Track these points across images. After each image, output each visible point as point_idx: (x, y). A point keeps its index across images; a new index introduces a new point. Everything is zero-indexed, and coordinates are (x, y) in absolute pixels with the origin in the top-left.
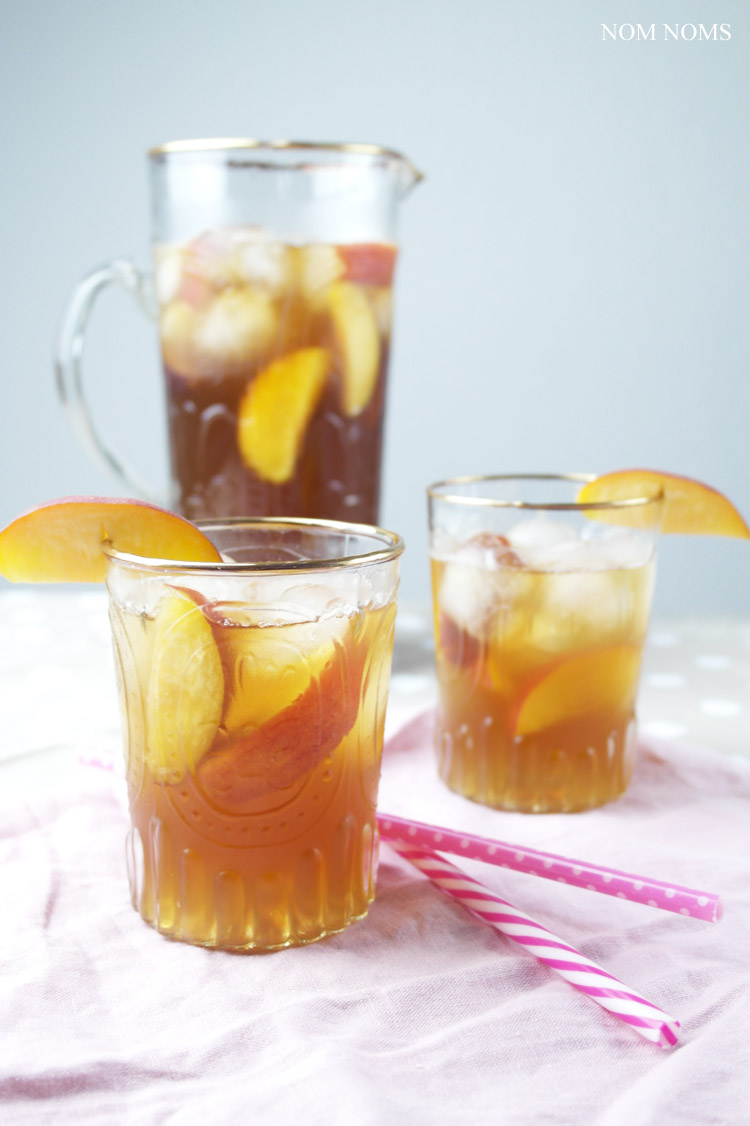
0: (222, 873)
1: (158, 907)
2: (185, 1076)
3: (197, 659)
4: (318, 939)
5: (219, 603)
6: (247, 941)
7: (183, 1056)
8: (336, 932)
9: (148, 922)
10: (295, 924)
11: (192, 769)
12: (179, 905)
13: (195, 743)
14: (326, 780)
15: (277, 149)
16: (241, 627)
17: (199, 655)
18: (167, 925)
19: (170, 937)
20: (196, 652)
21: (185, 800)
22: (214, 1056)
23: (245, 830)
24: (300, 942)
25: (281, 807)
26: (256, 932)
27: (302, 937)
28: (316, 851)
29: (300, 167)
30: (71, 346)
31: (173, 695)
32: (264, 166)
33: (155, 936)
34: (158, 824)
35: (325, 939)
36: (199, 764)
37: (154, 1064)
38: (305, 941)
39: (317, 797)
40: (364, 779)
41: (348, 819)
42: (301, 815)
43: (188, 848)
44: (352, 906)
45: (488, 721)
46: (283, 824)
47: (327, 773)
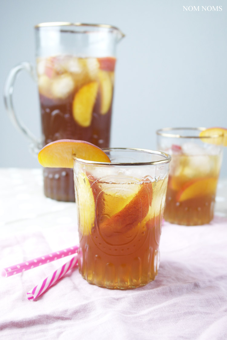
0: (108, 264)
4: (138, 286)
6: (115, 286)
10: (131, 281)
12: (94, 273)
14: (143, 235)
15: (77, 26)
18: (90, 279)
19: (91, 283)
21: (97, 239)
25: (127, 243)
28: (139, 258)
29: (85, 32)
30: (8, 90)
32: (72, 32)
34: (88, 246)
38: (134, 287)
39: (140, 240)
40: (155, 235)
41: (150, 248)
42: (134, 246)
43: (97, 255)
44: (150, 276)
45: (170, 198)
46: (128, 249)
47: (143, 233)
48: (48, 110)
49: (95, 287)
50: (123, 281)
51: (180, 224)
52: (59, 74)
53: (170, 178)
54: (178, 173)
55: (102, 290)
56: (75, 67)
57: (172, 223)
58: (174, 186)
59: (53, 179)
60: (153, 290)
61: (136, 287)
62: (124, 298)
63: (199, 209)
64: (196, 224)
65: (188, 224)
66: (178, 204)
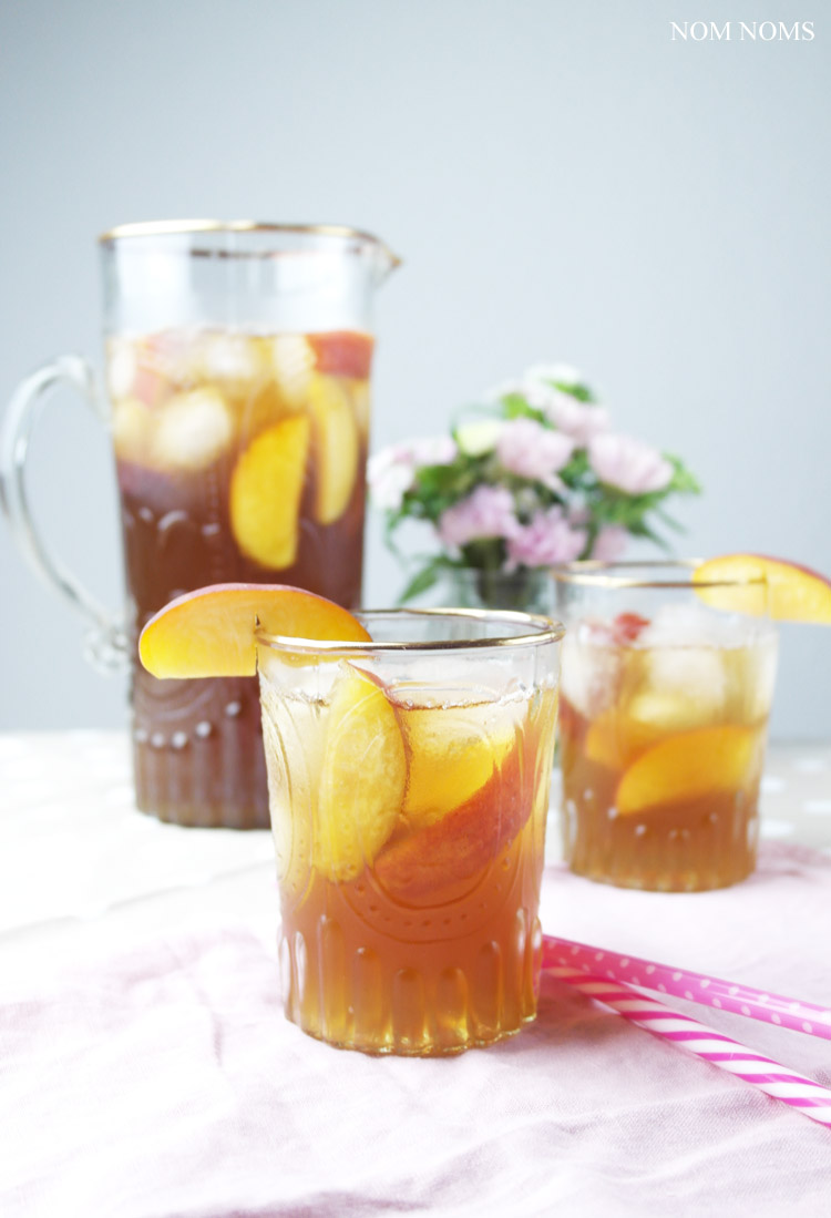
0: (400, 972)
2: (413, 1206)
3: (375, 744)
4: (495, 1040)
7: (408, 1183)
8: (510, 1033)
11: (371, 863)
13: (373, 834)
14: (504, 869)
15: (239, 231)
16: (425, 708)
17: (380, 740)
20: (377, 737)
21: (361, 894)
22: (442, 1184)
23: (426, 923)
24: (477, 1042)
25: (461, 899)
27: (479, 1038)
28: (494, 943)
29: (268, 255)
30: (12, 450)
31: (349, 784)
35: (502, 1039)
36: (378, 856)
37: (378, 1193)
43: (360, 946)
45: (588, 795)
46: (464, 917)
47: (505, 863)
48: (146, 515)
52: (180, 389)
59: (167, 749)
66: (612, 814)
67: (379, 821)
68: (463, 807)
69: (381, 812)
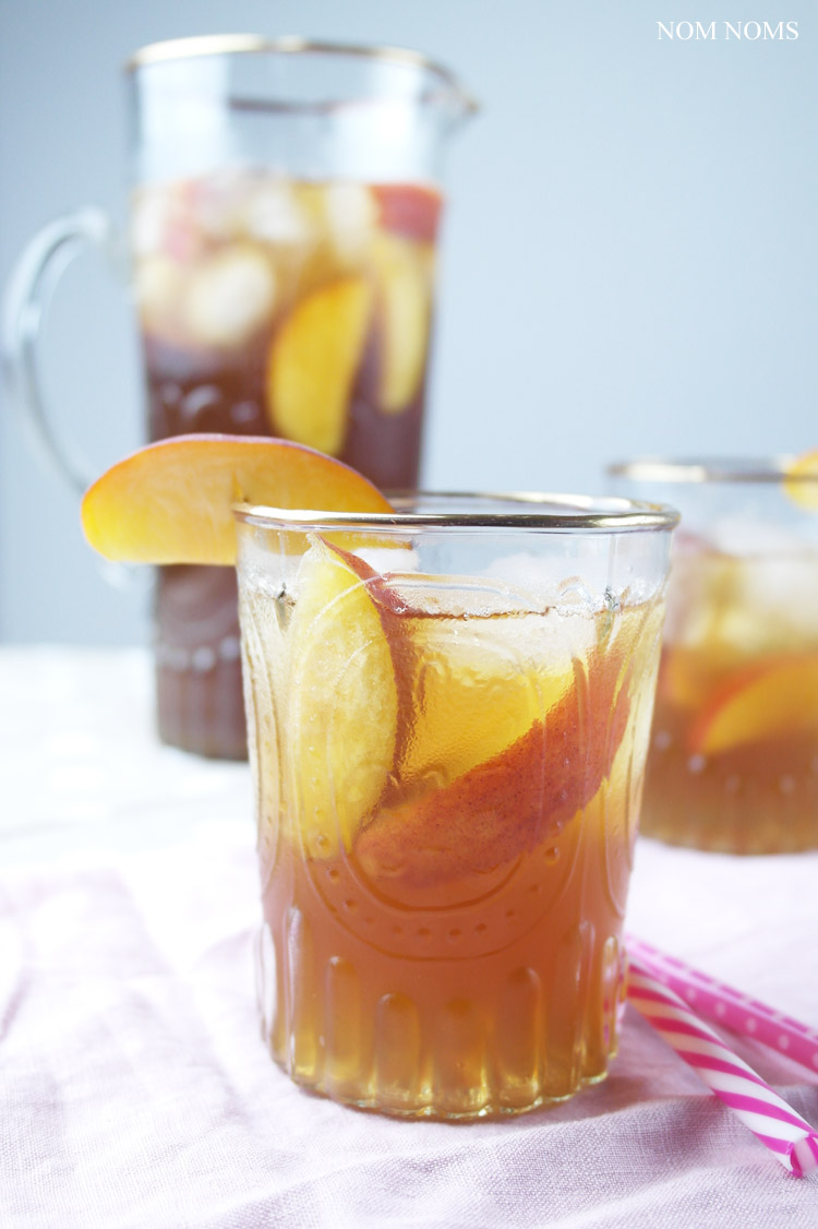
0: (386, 997)
1: (293, 1041)
3: (355, 661)
4: (529, 1108)
5: (391, 576)
6: (423, 1105)
8: (558, 1099)
9: (280, 1064)
10: (496, 1083)
12: (322, 1041)
14: (550, 863)
15: (288, 53)
17: (360, 658)
18: (308, 1071)
19: (311, 1090)
20: (355, 653)
21: (335, 881)
23: (423, 932)
24: (502, 1111)
25: (480, 900)
26: (434, 1090)
27: (506, 1105)
28: (532, 972)
31: (321, 719)
33: (287, 1084)
34: (296, 916)
35: (540, 1109)
36: (363, 829)
38: (509, 1110)
39: (534, 888)
40: (608, 868)
41: (583, 927)
42: (510, 914)
43: (337, 955)
44: (584, 1062)
45: (664, 740)
46: (481, 927)
47: (551, 852)
48: (171, 394)
49: (330, 1109)
50: (455, 1082)
51: (705, 845)
52: (216, 246)
53: (666, 656)
54: (697, 633)
55: (359, 1120)
56: (278, 219)
57: (674, 842)
58: (680, 691)
59: (188, 674)
60: (598, 1119)
61: (516, 1111)
62: (459, 1158)
63: (788, 785)
64: (772, 849)
65: (742, 847)
66: (697, 763)
67: (362, 774)
68: (490, 765)
69: (366, 763)
